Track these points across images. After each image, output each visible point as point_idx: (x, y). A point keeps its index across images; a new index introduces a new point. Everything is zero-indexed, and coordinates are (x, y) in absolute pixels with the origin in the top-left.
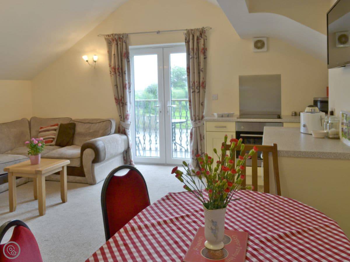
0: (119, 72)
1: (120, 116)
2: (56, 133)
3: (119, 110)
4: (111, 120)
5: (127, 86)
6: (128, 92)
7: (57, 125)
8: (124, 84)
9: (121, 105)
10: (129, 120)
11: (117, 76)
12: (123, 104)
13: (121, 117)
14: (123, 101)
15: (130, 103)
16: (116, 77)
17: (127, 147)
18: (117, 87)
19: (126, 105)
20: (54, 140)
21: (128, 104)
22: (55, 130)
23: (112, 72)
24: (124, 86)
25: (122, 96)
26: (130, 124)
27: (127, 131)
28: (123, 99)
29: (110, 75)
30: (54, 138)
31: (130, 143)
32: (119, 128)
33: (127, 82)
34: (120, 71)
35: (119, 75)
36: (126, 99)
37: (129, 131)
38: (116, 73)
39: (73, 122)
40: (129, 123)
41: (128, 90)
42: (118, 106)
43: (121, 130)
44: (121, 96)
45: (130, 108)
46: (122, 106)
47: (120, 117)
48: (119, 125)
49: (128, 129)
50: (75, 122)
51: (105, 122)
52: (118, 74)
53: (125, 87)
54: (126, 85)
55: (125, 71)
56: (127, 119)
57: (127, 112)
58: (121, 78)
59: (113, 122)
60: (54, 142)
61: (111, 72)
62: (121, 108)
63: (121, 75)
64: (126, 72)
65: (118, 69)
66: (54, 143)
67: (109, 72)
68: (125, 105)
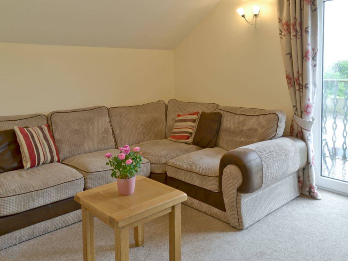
0: (296, 31)
1: (294, 106)
2: (195, 125)
3: (293, 96)
4: (277, 114)
5: (310, 55)
6: (312, 65)
7: (197, 114)
8: (304, 51)
9: (297, 88)
10: (311, 116)
11: (292, 37)
12: (301, 87)
13: (297, 109)
14: (301, 82)
15: (315, 85)
16: (291, 39)
17: (305, 162)
18: (291, 56)
19: (306, 87)
20: (191, 136)
21: (311, 86)
22: (194, 121)
23: (283, 31)
24: (304, 55)
25: (300, 72)
26: (312, 123)
27: (306, 134)
28: (300, 78)
29: (279, 36)
30: (191, 133)
31: (311, 154)
32: (292, 126)
33: (310, 48)
34: (298, 28)
35: (295, 36)
36: (307, 77)
37: (310, 135)
38: (290, 33)
39: (219, 111)
40: (311, 120)
41: (310, 62)
42: (292, 89)
43: (296, 131)
44: (298, 73)
45: (314, 93)
46: (299, 90)
47: (295, 108)
48: (292, 121)
49: (309, 131)
50: (222, 112)
51: (267, 116)
52: (293, 34)
53: (306, 56)
54: (307, 52)
55: (307, 28)
56: (308, 113)
57: (307, 102)
58: (299, 41)
59: (280, 116)
60: (191, 138)
61: (281, 31)
62: (297, 92)
63: (299, 36)
64: (310, 30)
65: (295, 24)
66: (190, 140)
67: (279, 32)
68: (304, 87)
